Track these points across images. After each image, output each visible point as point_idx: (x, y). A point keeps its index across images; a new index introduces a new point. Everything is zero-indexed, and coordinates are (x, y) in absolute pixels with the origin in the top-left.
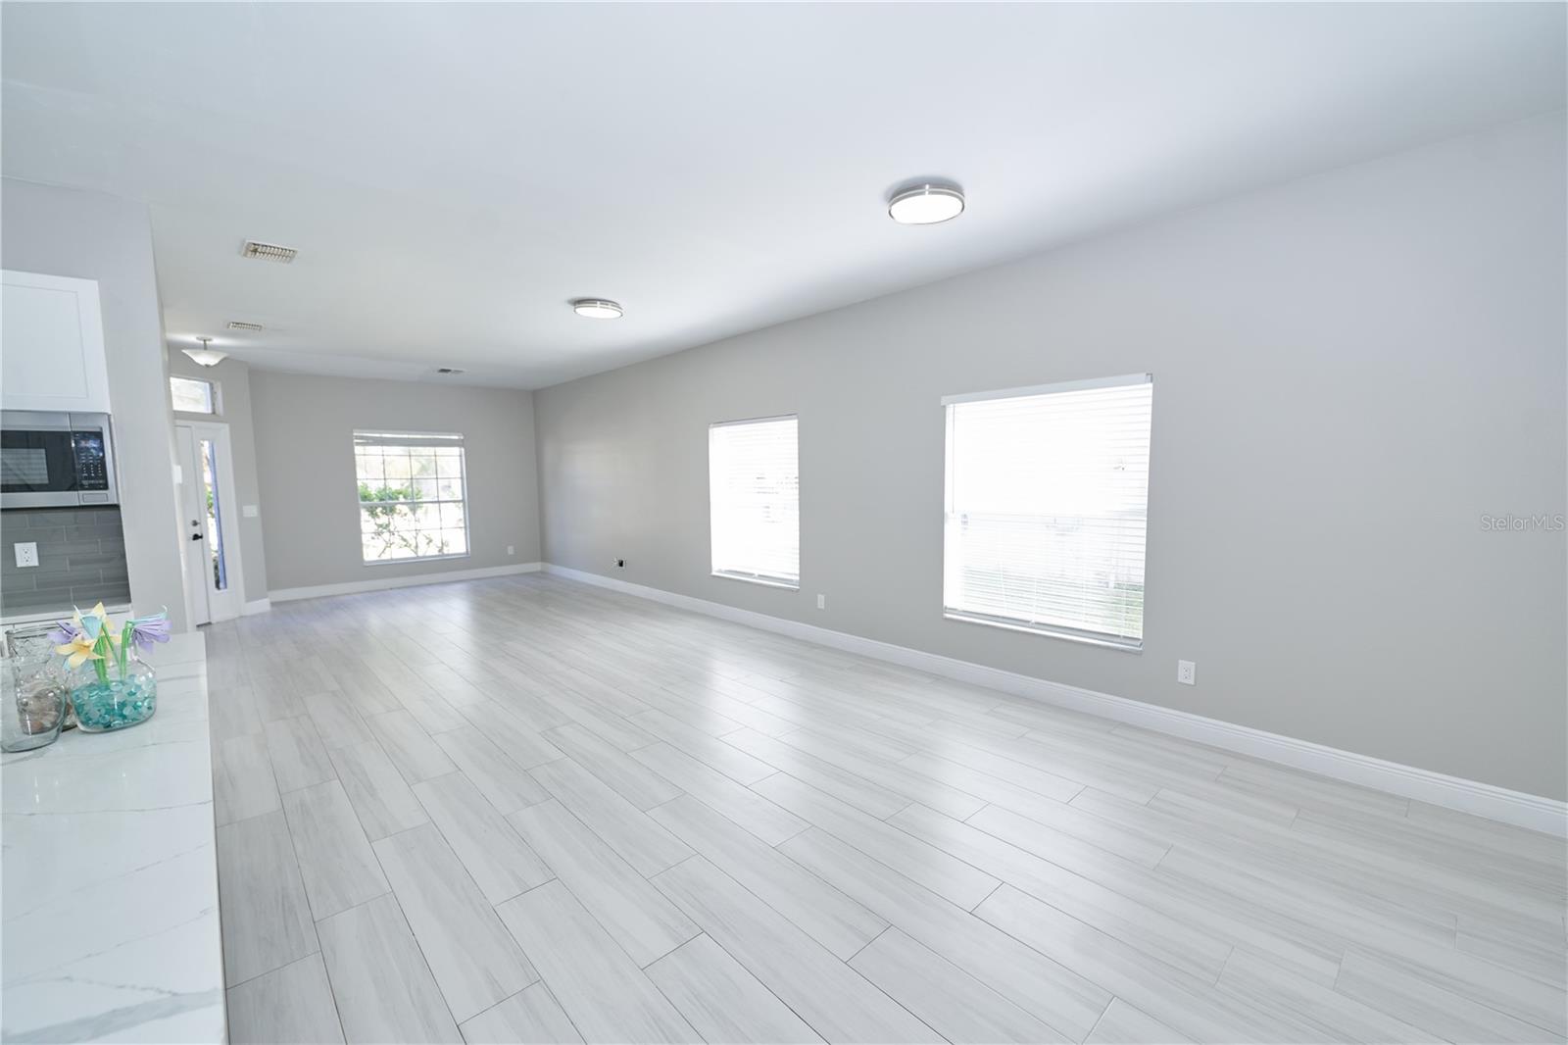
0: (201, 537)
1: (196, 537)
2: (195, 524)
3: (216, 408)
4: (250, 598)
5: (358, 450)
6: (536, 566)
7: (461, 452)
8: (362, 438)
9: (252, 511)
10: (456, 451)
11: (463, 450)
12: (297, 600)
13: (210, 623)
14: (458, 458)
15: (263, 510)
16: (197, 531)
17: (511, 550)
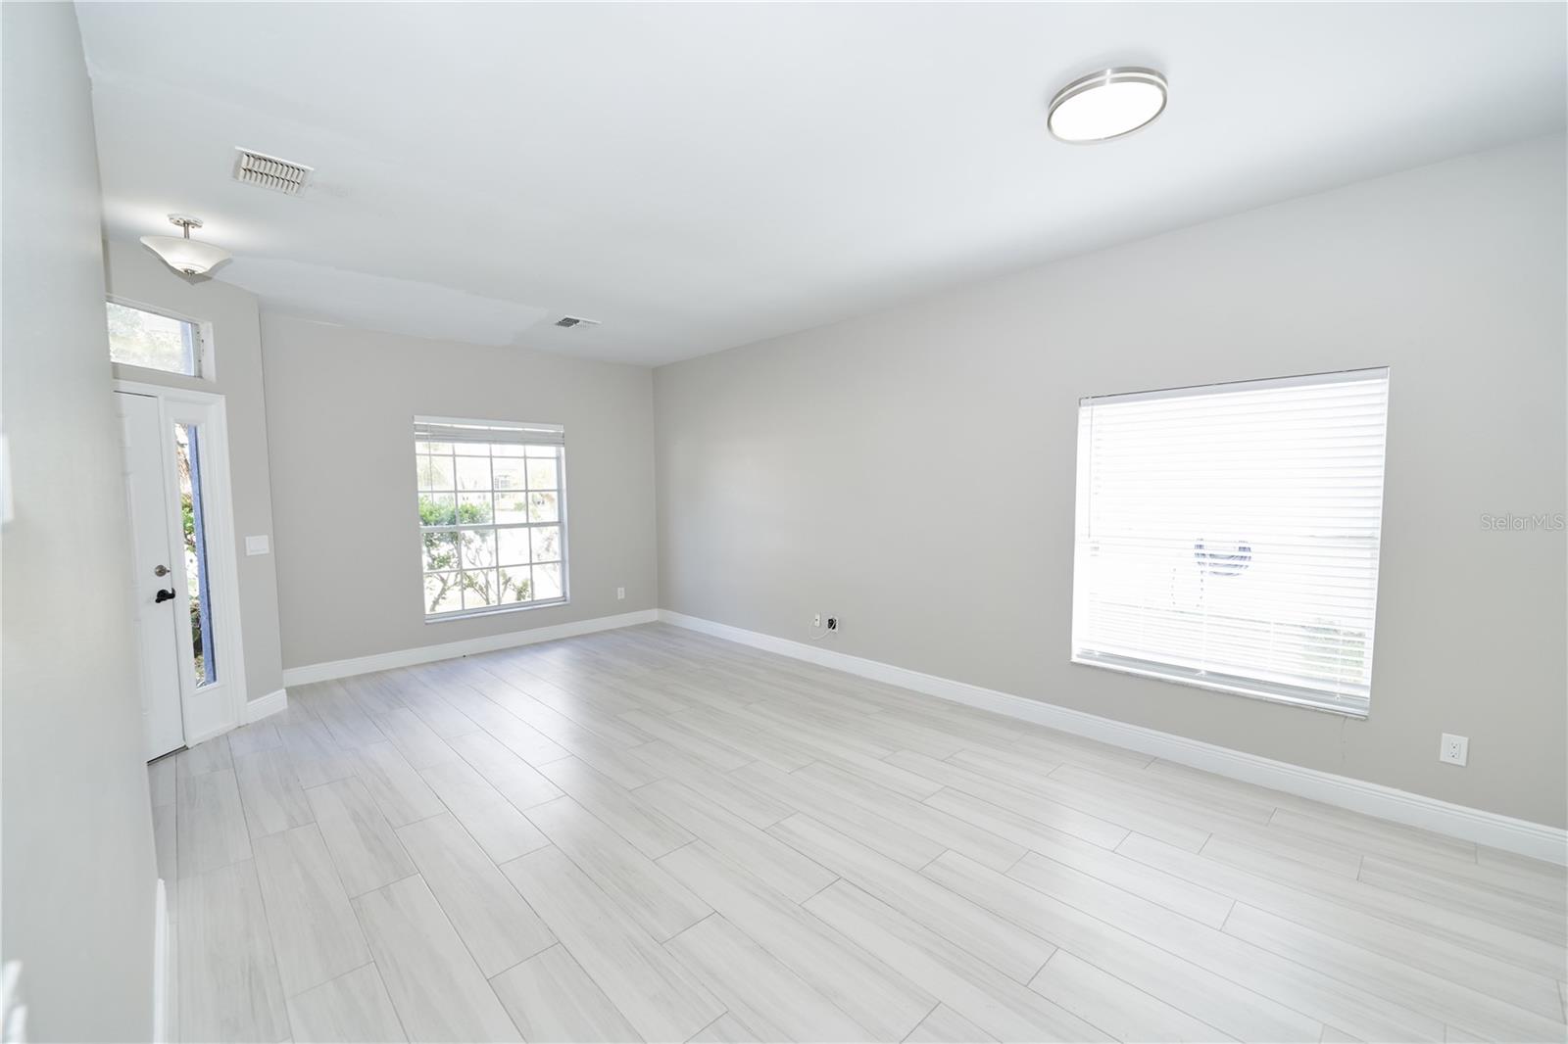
0: (172, 596)
1: (163, 596)
2: (161, 571)
3: (204, 370)
4: (252, 695)
5: (420, 447)
6: (653, 615)
7: (559, 452)
8: (426, 428)
9: (260, 545)
10: (550, 451)
11: (563, 450)
12: (324, 683)
13: (185, 748)
14: (554, 462)
15: (276, 542)
16: (164, 583)
17: (621, 593)
